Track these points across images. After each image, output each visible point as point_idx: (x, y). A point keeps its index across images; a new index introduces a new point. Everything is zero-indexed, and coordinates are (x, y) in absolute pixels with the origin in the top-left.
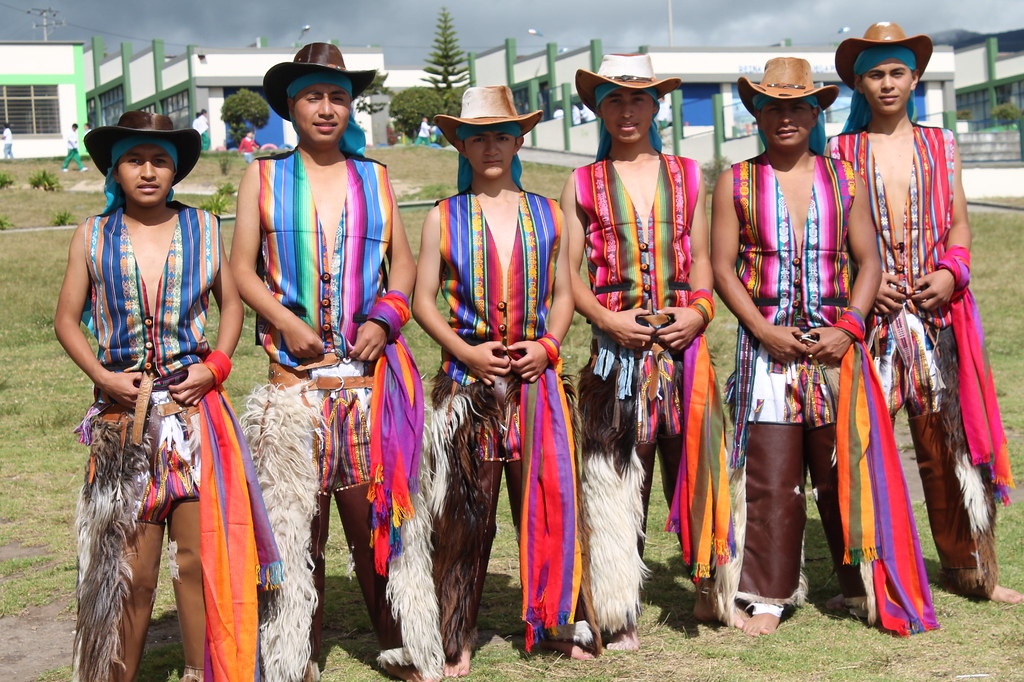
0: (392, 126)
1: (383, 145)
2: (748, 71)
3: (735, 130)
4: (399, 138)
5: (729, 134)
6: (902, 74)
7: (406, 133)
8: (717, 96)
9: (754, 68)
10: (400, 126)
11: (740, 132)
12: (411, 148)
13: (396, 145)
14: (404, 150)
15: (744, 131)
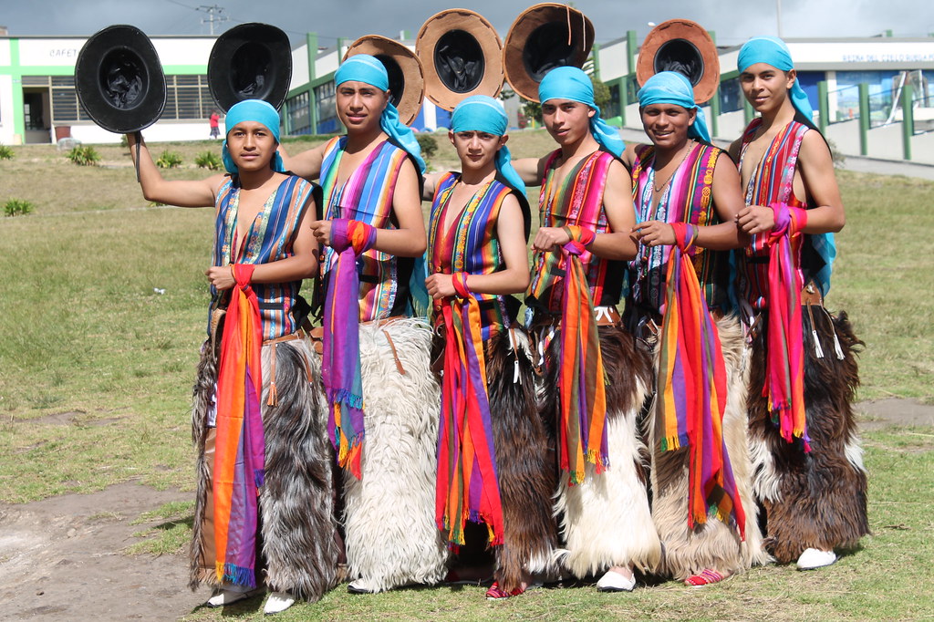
0: (523, 112)
1: (514, 128)
2: (852, 60)
3: (838, 114)
4: (529, 122)
5: (833, 118)
6: (772, 76)
7: (536, 118)
8: (822, 83)
9: (857, 57)
10: (530, 111)
11: (843, 116)
12: (539, 131)
13: (526, 129)
14: (534, 132)
15: (847, 115)
